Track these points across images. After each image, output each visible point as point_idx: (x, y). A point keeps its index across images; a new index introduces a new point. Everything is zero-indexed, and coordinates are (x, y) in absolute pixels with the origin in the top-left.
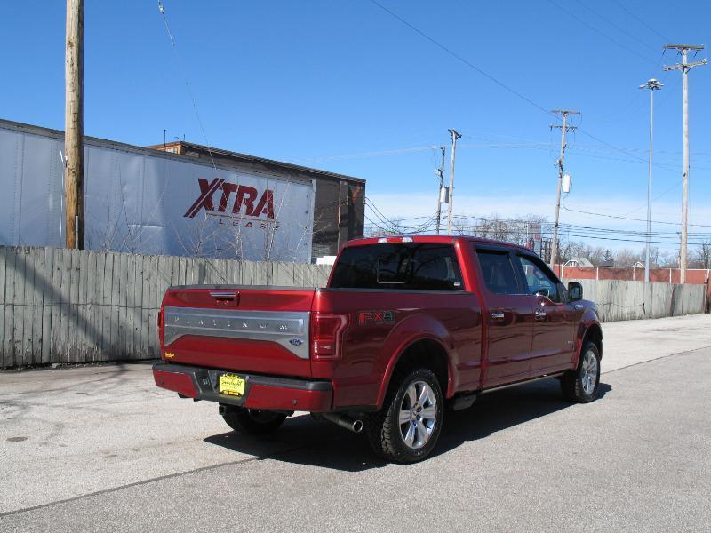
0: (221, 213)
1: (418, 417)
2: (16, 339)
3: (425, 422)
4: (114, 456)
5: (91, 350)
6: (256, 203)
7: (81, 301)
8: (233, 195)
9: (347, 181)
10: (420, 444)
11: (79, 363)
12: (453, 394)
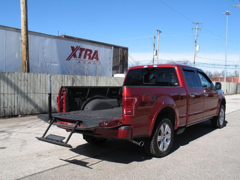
0: (79, 59)
1: (164, 138)
2: (5, 106)
3: (167, 140)
4: (41, 155)
5: (33, 110)
6: (92, 55)
7: (29, 92)
8: (84, 52)
9: (121, 48)
10: (165, 149)
11: (28, 115)
12: (177, 128)
